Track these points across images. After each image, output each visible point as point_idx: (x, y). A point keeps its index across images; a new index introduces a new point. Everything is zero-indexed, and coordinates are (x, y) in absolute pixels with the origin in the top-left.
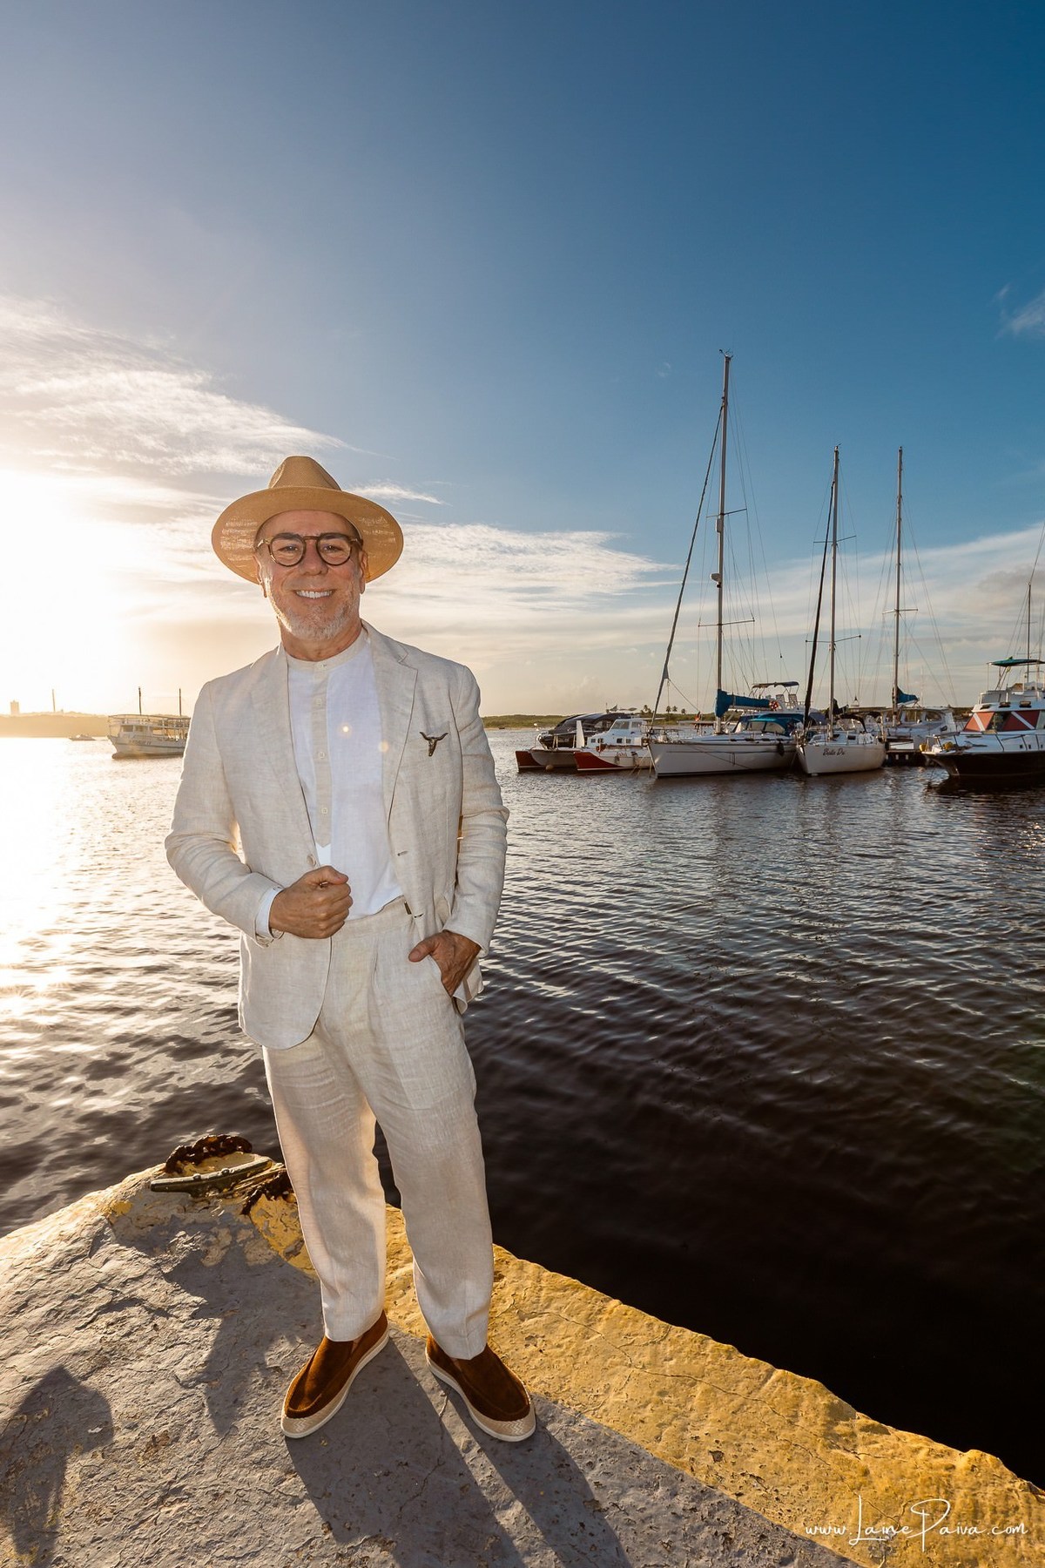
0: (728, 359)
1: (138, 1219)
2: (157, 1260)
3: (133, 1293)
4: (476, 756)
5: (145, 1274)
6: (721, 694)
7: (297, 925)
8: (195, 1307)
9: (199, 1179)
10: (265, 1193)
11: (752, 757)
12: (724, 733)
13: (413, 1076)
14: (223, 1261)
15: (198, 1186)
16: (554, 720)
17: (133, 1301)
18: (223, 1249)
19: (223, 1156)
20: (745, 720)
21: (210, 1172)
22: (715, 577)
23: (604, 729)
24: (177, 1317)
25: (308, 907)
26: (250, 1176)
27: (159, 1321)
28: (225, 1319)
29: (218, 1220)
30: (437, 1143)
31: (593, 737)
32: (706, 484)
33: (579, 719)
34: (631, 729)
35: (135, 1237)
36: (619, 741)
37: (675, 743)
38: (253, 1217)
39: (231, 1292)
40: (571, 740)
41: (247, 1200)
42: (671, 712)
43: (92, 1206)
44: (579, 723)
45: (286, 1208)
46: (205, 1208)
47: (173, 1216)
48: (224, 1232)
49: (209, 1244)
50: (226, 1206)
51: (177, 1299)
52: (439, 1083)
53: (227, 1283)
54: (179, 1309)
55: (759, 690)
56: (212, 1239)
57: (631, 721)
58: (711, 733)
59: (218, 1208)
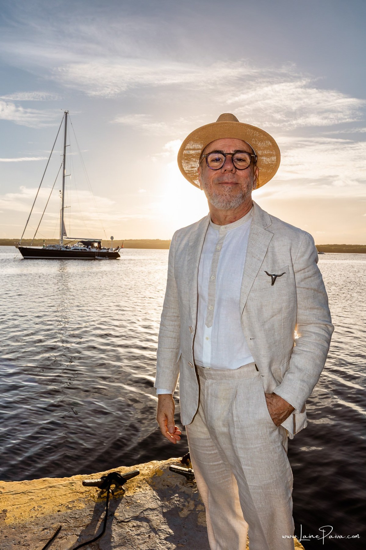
1: (164, 481)
2: (163, 504)
3: (148, 516)
4: (308, 289)
5: (156, 509)
8: (168, 534)
14: (187, 517)
15: (189, 475)
17: (147, 520)
18: (189, 511)
24: (159, 536)
27: (152, 534)
28: (178, 547)
29: (192, 495)
35: (160, 489)
39: (185, 534)
43: (151, 467)
47: (177, 485)
48: (192, 503)
49: (184, 505)
51: (164, 527)
53: (186, 529)
54: (162, 532)
56: (186, 504)
59: (196, 489)
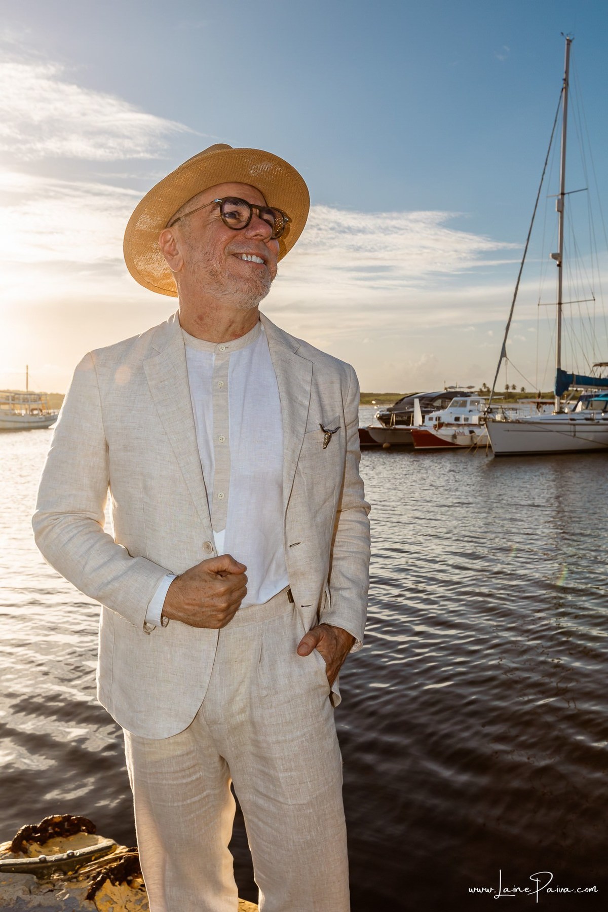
0: (569, 42)
6: (561, 374)
7: (194, 615)
9: (44, 861)
10: (110, 878)
11: (591, 437)
12: (563, 412)
13: (291, 770)
15: (43, 868)
16: (392, 398)
19: (67, 836)
20: (587, 399)
21: (56, 853)
22: (555, 256)
23: (443, 407)
25: (208, 597)
26: (95, 860)
29: (62, 904)
30: (309, 838)
31: (431, 415)
32: (546, 164)
33: (416, 397)
34: (469, 407)
36: (457, 419)
37: (512, 422)
38: (98, 903)
40: (409, 418)
41: (92, 885)
42: (510, 390)
44: (417, 402)
45: (130, 894)
46: (49, 891)
47: (18, 898)
50: (72, 890)
52: (316, 777)
55: (600, 369)
57: (469, 399)
58: (551, 412)
59: (63, 891)
